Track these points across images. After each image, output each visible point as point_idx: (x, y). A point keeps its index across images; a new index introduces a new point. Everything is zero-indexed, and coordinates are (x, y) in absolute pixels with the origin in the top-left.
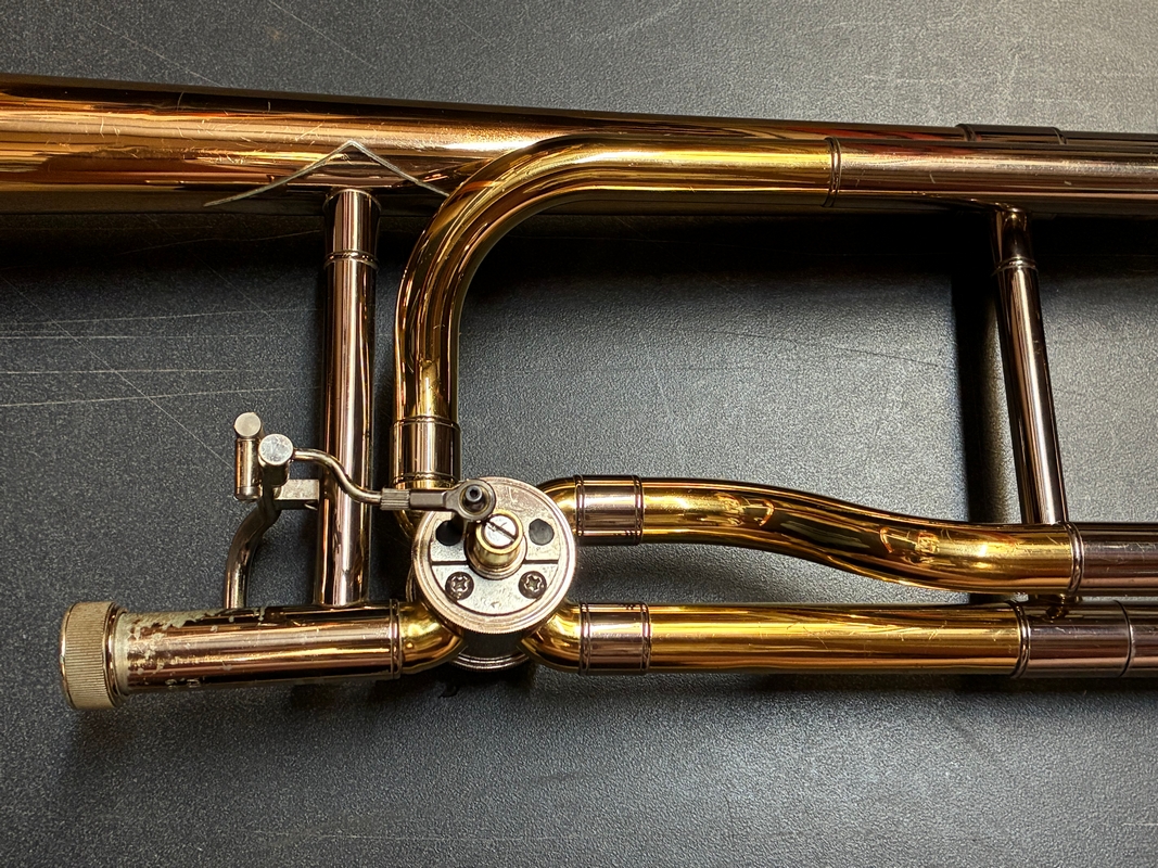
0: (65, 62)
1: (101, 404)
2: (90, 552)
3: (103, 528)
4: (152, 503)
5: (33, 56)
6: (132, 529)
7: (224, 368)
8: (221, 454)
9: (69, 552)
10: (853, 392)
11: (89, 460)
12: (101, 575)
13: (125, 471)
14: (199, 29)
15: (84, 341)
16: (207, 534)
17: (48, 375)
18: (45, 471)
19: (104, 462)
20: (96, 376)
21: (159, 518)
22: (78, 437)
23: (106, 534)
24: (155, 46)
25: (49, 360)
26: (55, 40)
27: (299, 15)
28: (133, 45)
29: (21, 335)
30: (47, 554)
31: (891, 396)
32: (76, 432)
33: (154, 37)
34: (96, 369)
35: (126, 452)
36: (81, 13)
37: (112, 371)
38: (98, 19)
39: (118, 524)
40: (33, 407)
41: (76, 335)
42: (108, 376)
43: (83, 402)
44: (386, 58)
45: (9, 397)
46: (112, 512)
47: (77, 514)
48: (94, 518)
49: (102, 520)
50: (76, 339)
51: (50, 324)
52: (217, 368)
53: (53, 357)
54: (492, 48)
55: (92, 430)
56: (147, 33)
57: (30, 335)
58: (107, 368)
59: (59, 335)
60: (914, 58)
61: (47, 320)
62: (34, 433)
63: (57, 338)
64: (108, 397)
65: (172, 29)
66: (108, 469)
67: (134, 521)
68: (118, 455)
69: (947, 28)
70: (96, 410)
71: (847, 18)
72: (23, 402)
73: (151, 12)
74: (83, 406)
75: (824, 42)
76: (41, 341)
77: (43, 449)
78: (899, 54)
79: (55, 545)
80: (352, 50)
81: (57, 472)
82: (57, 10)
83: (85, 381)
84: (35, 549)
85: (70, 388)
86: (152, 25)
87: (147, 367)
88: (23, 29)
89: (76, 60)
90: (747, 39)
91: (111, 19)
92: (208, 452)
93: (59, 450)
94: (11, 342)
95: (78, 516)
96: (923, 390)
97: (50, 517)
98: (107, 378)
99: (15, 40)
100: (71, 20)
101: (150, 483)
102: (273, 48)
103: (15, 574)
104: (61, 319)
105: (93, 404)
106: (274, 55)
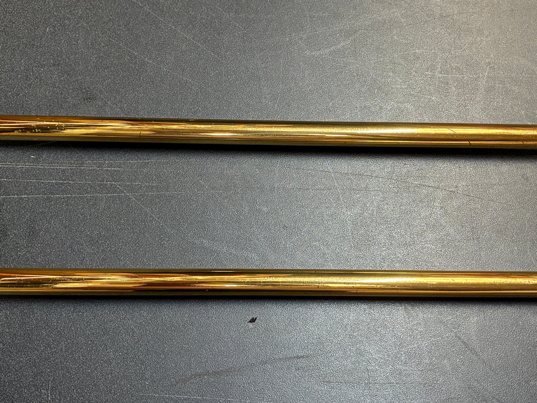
0: (95, 54)
1: (108, 197)
2: (103, 257)
3: (108, 248)
4: (130, 238)
5: (82, 51)
6: (121, 249)
7: (161, 183)
8: (159, 219)
9: (94, 257)
10: (421, 202)
11: (103, 219)
13: (118, 224)
14: (152, 43)
15: (102, 170)
16: (152, 252)
17: (86, 183)
18: (84, 223)
19: (110, 221)
20: (107, 184)
21: (132, 244)
22: (99, 210)
23: (110, 250)
24: (133, 49)
26: (91, 45)
27: (193, 39)
28: (124, 48)
29: (75, 167)
30: (84, 258)
31: (436, 204)
32: (98, 207)
33: (133, 45)
34: (106, 182)
35: (119, 216)
36: (102, 34)
37: (113, 183)
38: (109, 37)
39: (115, 246)
40: (80, 197)
41: (98, 167)
42: (112, 185)
43: (101, 195)
44: (229, 58)
45: (70, 192)
46: (112, 241)
48: (105, 244)
49: (108, 245)
50: (98, 169)
51: (87, 162)
52: (157, 183)
53: (88, 176)
54: (273, 55)
55: (104, 207)
56: (130, 44)
57: (79, 166)
58: (111, 181)
59: (91, 167)
60: (446, 66)
62: (80, 207)
64: (111, 193)
65: (140, 42)
66: (111, 223)
67: (121, 245)
68: (116, 217)
69: (460, 54)
70: (106, 199)
71: (419, 49)
72: (75, 194)
73: (131, 35)
74: (101, 197)
75: (409, 58)
76: (84, 169)
77: (84, 214)
78: (440, 64)
79: (88, 254)
80: (215, 54)
81: (90, 224)
82: (92, 32)
83: (102, 186)
84: (79, 256)
85: (96, 189)
86: (132, 40)
87: (128, 182)
88: (78, 40)
89: (100, 53)
90: (378, 56)
91: (115, 37)
92: (153, 218)
93: (91, 215)
94: (71, 169)
95: (98, 242)
96: (449, 202)
97: (86, 243)
99: (74, 44)
100: (98, 37)
101: (129, 230)
102: (182, 52)
104: (92, 161)
105: (105, 196)
106: (183, 55)
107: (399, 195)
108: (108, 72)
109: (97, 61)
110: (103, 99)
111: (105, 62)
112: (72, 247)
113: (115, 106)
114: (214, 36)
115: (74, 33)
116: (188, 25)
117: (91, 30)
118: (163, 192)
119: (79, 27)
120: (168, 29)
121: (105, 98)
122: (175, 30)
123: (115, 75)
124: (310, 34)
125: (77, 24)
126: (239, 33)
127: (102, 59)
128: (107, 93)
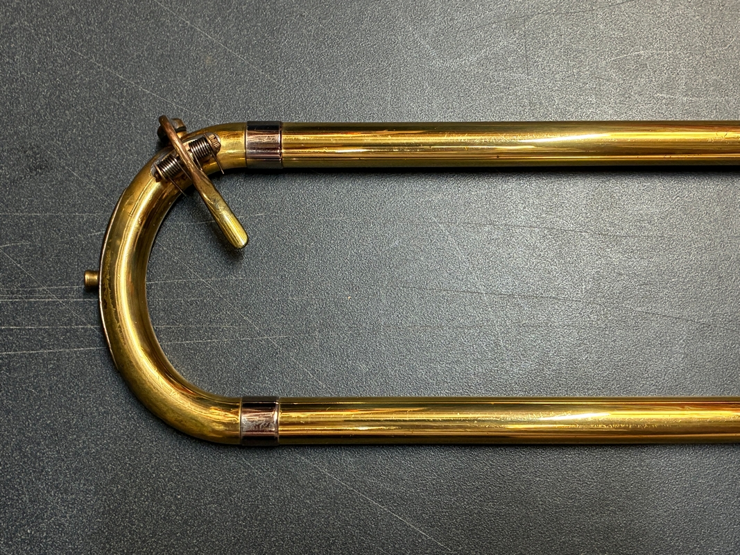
0: (47, 81)
1: (81, 353)
2: (76, 467)
3: (85, 448)
4: (121, 429)
5: (22, 76)
7: (173, 324)
9: (61, 467)
11: (73, 396)
12: (84, 485)
13: (101, 404)
14: (149, 54)
15: (67, 303)
16: (162, 453)
17: (41, 329)
18: (41, 404)
19: (85, 397)
20: (77, 330)
21: (127, 440)
22: (65, 377)
23: (87, 453)
24: (116, 69)
25: (41, 317)
26: (39, 63)
27: (225, 43)
28: (99, 67)
29: (20, 298)
30: (44, 468)
31: (676, 348)
32: (63, 374)
33: (114, 61)
34: (76, 325)
35: (101, 389)
36: (58, 41)
37: (89, 326)
38: (71, 46)
39: (97, 445)
40: (30, 354)
41: (61, 298)
42: (86, 330)
43: (67, 350)
44: (292, 78)
45: (12, 346)
46: (91, 436)
47: (65, 437)
48: (78, 441)
49: (84, 442)
50: (61, 301)
51: (41, 289)
52: (168, 324)
53: (44, 315)
54: (373, 71)
55: (75, 373)
56: (109, 57)
57: (26, 298)
58: (85, 324)
59: (49, 297)
60: (696, 80)
61: (39, 286)
62: (31, 374)
63: (47, 300)
64: (87, 346)
65: (128, 55)
66: (88, 403)
67: (108, 444)
68: (95, 391)
69: (722, 56)
70: (77, 357)
71: (645, 48)
72: (22, 350)
73: (111, 40)
74: (68, 354)
75: (627, 67)
76: (35, 302)
77: (39, 387)
78: (684, 77)
79: (49, 461)
80: (266, 72)
81: (49, 405)
82: (40, 39)
83: (68, 334)
84: (35, 464)
85: (58, 339)
86: (113, 51)
88: (14, 54)
89: (55, 79)
91: (82, 46)
93: (51, 388)
94: (12, 303)
97: (45, 439)
98: (85, 332)
99: (8, 63)
100: (51, 47)
101: (119, 414)
102: (205, 70)
103: (20, 483)
104: (49, 286)
105: (75, 352)
106: (207, 76)
107: (607, 332)
108: (72, 116)
109: (50, 95)
110: (63, 168)
111: (65, 96)
112: (20, 449)
113: (86, 180)
114: (264, 37)
115: (6, 42)
116: (216, 18)
117: (37, 35)
118: (178, 340)
119: (15, 29)
120: (178, 26)
121: (68, 165)
122: (192, 28)
123: (84, 120)
124: (442, 26)
125: (12, 23)
126: (310, 28)
127: (60, 91)
128: (70, 155)
